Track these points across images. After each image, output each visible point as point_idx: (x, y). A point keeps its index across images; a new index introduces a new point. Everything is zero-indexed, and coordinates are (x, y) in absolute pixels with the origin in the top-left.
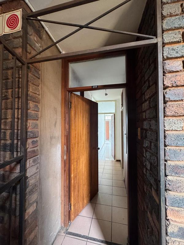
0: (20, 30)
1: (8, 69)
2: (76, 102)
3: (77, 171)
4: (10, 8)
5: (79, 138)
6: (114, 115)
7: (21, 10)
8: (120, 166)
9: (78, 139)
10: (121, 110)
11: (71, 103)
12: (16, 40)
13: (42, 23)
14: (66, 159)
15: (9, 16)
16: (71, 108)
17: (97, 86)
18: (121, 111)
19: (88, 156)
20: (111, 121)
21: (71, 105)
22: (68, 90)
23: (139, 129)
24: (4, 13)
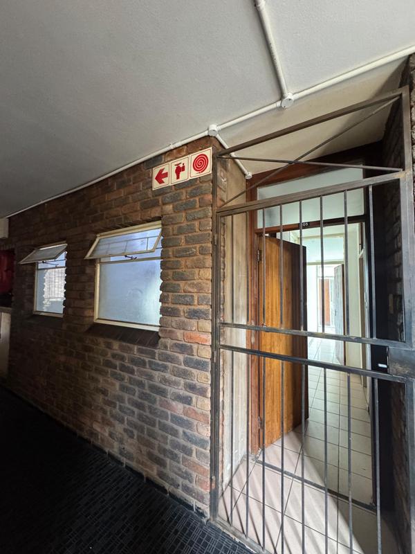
0: (211, 172)
1: (194, 219)
2: (268, 250)
3: (271, 367)
4: (198, 147)
5: (274, 310)
6: (341, 267)
7: (211, 148)
8: (359, 382)
9: (272, 312)
10: (359, 256)
11: (261, 252)
12: (204, 185)
13: (237, 160)
14: (255, 343)
15: (196, 156)
16: (261, 260)
17: (308, 223)
18: (360, 259)
19: (288, 344)
20: (333, 279)
21: (260, 255)
22: (257, 231)
23: (391, 297)
24: (189, 154)
